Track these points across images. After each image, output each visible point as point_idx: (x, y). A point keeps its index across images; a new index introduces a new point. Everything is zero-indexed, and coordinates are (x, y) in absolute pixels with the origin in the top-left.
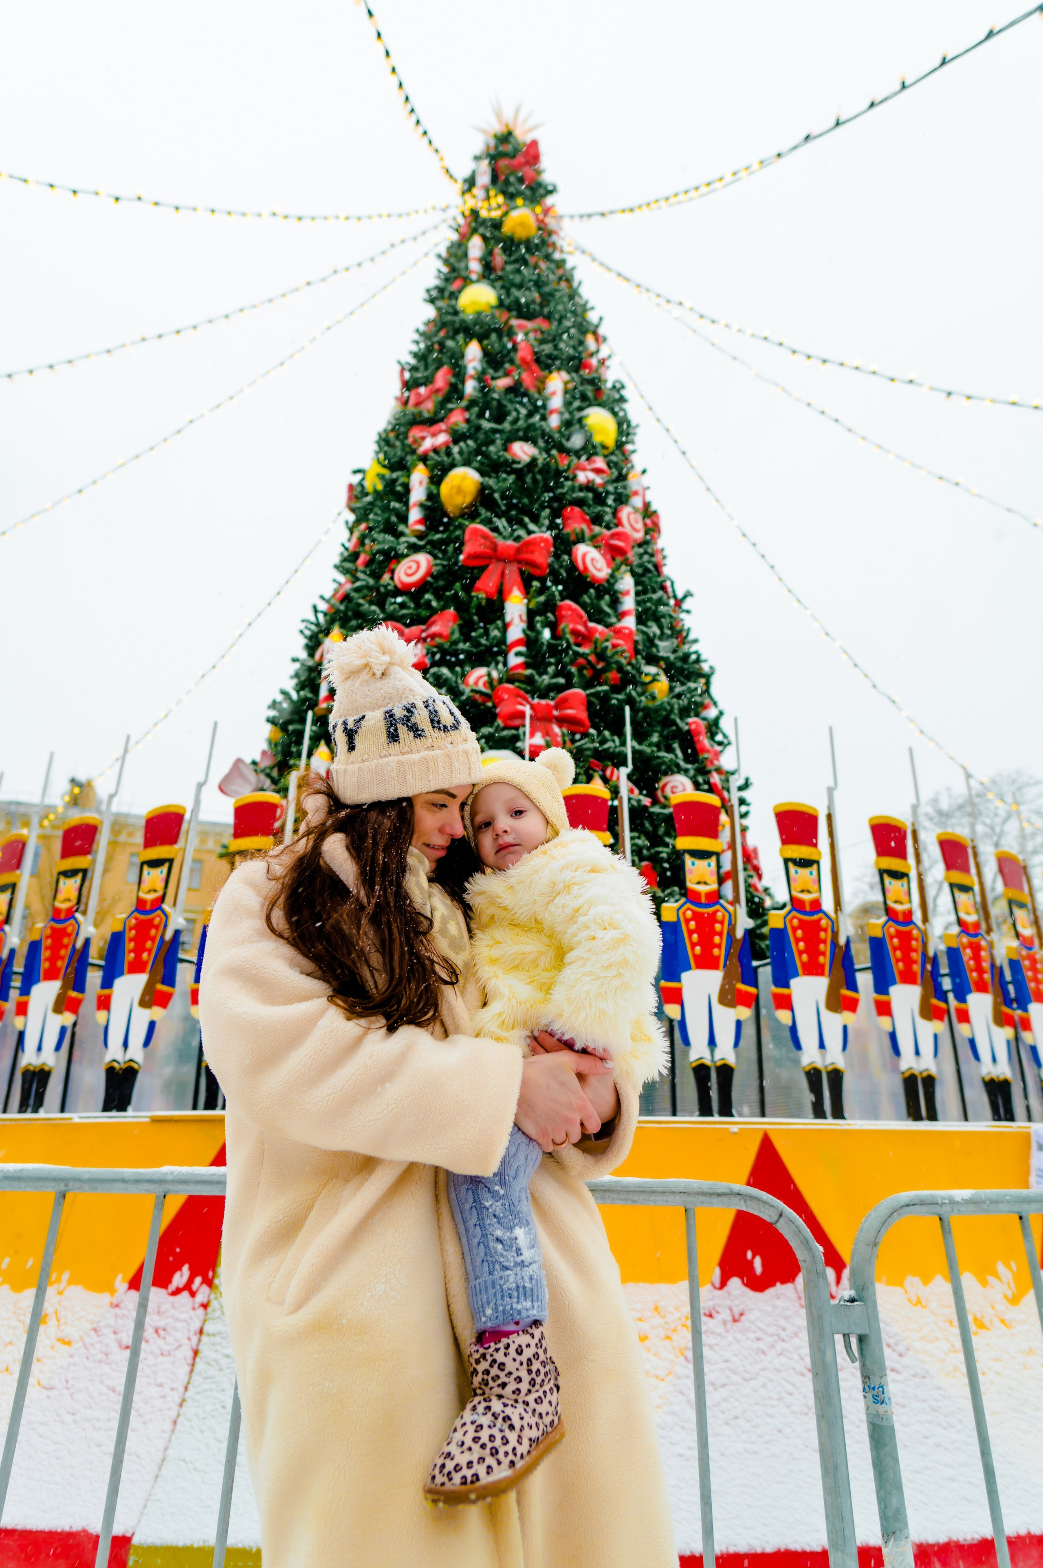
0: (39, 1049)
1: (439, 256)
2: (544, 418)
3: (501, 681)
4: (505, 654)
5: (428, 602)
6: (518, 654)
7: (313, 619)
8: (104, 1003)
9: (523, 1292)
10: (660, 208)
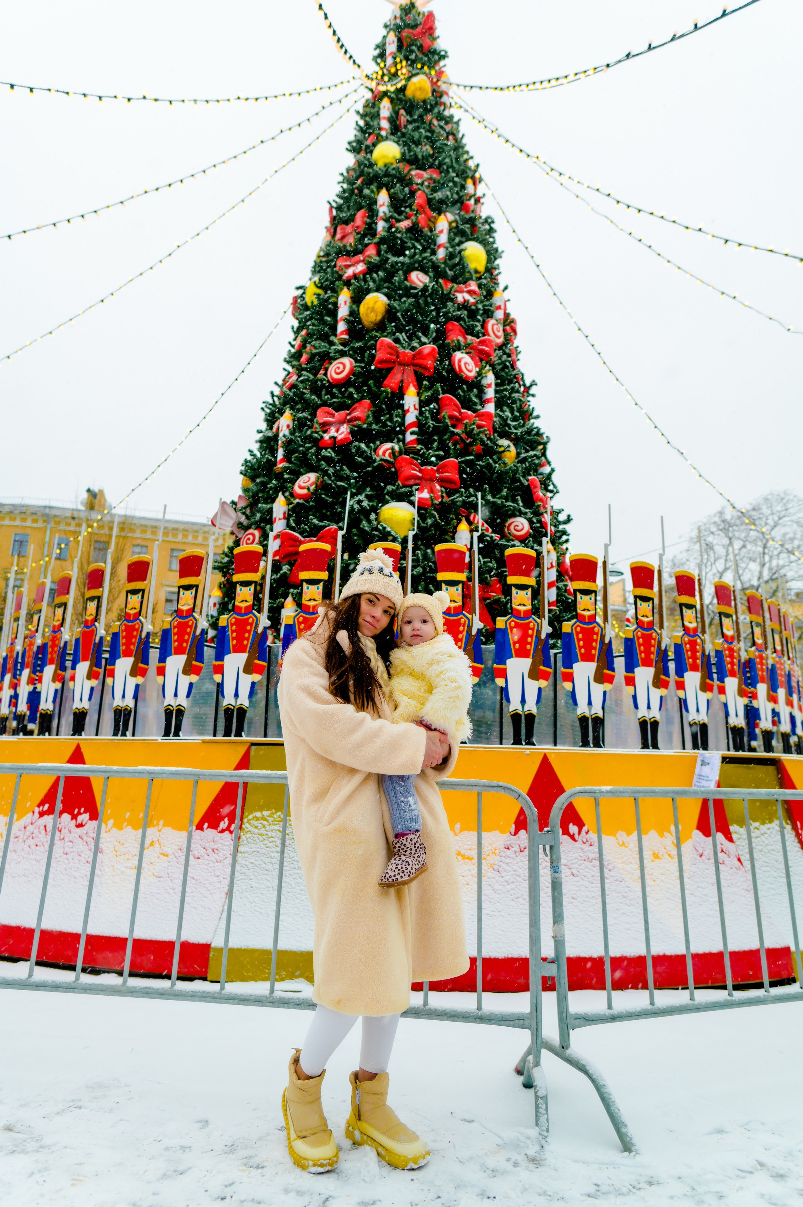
0: (124, 696)
1: (358, 113)
2: (434, 253)
3: (400, 452)
4: (403, 433)
5: (351, 394)
6: (412, 433)
7: (271, 402)
8: (161, 671)
9: (412, 820)
10: (522, 91)
